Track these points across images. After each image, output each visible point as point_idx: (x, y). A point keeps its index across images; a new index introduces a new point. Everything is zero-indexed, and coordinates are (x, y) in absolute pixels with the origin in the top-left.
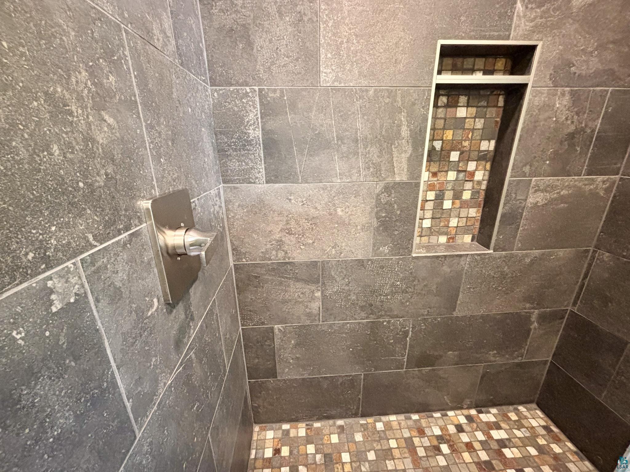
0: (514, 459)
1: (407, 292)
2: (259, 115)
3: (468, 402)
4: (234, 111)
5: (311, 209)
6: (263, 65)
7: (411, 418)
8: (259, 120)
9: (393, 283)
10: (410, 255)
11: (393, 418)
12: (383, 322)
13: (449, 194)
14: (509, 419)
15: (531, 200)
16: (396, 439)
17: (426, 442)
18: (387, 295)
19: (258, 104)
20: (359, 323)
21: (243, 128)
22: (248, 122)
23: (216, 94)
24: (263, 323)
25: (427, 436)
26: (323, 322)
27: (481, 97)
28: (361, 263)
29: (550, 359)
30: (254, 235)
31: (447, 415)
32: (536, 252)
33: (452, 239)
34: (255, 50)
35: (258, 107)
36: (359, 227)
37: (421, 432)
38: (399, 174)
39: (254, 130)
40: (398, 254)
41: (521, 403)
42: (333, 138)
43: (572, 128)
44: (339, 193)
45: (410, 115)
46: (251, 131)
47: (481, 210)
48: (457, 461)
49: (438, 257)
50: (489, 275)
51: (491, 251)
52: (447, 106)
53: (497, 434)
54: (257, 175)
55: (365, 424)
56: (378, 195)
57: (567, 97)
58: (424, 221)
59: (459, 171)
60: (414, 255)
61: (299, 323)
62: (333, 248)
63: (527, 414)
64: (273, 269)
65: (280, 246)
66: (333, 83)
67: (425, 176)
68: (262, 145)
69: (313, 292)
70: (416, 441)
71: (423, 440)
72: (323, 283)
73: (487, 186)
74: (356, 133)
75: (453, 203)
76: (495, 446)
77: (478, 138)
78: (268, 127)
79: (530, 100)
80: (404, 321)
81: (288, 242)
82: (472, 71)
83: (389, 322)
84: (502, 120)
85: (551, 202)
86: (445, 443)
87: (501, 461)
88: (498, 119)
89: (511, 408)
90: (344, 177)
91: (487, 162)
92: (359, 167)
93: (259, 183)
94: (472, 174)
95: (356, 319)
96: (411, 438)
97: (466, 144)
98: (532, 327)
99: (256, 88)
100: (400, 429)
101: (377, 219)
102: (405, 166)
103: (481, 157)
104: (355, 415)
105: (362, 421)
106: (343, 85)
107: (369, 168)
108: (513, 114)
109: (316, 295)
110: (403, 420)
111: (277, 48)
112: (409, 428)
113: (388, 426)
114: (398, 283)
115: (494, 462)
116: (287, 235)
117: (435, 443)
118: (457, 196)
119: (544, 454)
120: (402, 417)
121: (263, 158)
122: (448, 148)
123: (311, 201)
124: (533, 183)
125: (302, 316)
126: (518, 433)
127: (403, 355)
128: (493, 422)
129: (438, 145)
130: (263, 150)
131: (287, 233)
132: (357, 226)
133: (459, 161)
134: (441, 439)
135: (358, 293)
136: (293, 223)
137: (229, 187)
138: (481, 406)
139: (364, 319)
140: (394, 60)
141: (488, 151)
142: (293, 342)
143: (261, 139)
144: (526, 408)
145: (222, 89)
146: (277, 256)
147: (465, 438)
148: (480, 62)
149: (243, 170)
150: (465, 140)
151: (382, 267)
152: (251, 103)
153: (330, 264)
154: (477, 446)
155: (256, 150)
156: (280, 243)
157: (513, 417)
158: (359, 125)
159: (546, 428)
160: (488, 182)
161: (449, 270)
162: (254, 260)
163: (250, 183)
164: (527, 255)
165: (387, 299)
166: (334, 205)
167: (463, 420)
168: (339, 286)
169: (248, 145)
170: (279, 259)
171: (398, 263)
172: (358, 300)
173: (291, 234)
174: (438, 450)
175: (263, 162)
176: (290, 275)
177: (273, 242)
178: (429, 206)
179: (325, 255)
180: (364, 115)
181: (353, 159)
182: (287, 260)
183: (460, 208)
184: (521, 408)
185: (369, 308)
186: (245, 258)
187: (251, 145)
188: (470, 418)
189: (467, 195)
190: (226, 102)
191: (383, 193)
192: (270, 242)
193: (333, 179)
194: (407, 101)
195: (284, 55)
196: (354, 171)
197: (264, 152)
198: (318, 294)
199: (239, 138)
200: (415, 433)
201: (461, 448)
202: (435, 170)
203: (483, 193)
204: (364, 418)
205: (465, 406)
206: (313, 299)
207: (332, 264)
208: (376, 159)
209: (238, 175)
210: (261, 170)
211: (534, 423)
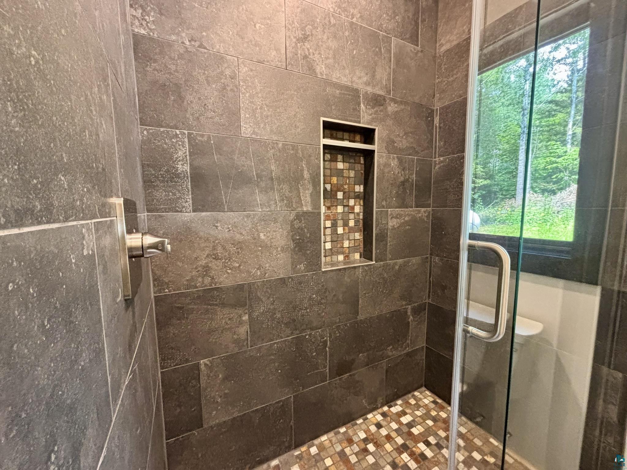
0: (420, 434)
1: (321, 304)
2: (188, 153)
3: (380, 400)
4: (163, 148)
5: (236, 234)
6: (192, 115)
7: (339, 432)
8: (188, 157)
9: (310, 297)
10: (320, 270)
11: (324, 438)
12: (306, 335)
13: (340, 223)
14: (410, 404)
15: (390, 224)
16: (331, 457)
17: (356, 448)
18: (306, 309)
19: (187, 144)
20: (286, 340)
21: (171, 162)
22: (177, 158)
23: (145, 132)
24: (187, 361)
25: (356, 443)
26: (251, 347)
27: (351, 157)
28: (283, 281)
29: (425, 345)
30: (179, 263)
31: (367, 419)
32: (400, 261)
33: (347, 257)
34: (185, 103)
35: (187, 146)
36: (279, 249)
37: (350, 441)
38: (306, 206)
39: (183, 165)
40: (312, 270)
41: (416, 389)
42: (254, 176)
43: (402, 179)
44: (261, 220)
45: (308, 163)
46: (180, 166)
47: (362, 233)
48: (382, 454)
49: (340, 270)
50: (376, 281)
51: (374, 262)
52: (331, 160)
53: (405, 420)
54: (184, 204)
55: (299, 454)
56: (292, 222)
57: (396, 160)
58: (326, 244)
59: (344, 206)
60: (323, 270)
61: (227, 352)
62: (258, 269)
63: (421, 396)
64: (199, 297)
65: (206, 272)
66: (251, 135)
67: (323, 209)
68: (189, 179)
69: (240, 316)
70: (348, 451)
71: (352, 447)
72: (251, 305)
73: (364, 216)
74: (271, 173)
75: (344, 229)
76: (405, 429)
77: (353, 183)
78: (196, 163)
79: (378, 160)
80: (322, 331)
81: (215, 267)
82: (342, 139)
83: (310, 335)
84: (365, 171)
85: (401, 225)
86: (370, 443)
87: (412, 440)
88: (363, 172)
89: (410, 395)
90: (265, 207)
91: (360, 200)
92: (276, 199)
93: (186, 212)
94: (353, 208)
95: (282, 338)
96: (343, 450)
97: (346, 187)
98: (410, 320)
99: (186, 132)
100: (332, 445)
101: (293, 241)
102: (309, 199)
103: (357, 197)
104: (289, 448)
105: (297, 453)
106: (258, 137)
107: (283, 200)
108: (370, 168)
109: (244, 318)
110: (333, 437)
111: (205, 105)
112: (340, 442)
113: (321, 447)
114: (314, 296)
115: (407, 443)
116: (213, 261)
117: (363, 446)
118: (346, 224)
119: (437, 421)
120: (331, 434)
121: (190, 189)
122: (335, 189)
123: (236, 227)
124: (389, 213)
125: (230, 344)
126: (418, 413)
127: (325, 367)
128: (401, 411)
129: (328, 187)
130: (191, 183)
131: (214, 258)
132: (277, 248)
133: (343, 199)
134: (366, 441)
135: (282, 310)
136: (220, 248)
137: (154, 215)
138: (390, 402)
139: (288, 336)
140: (294, 125)
141: (360, 192)
142: (220, 376)
143: (189, 173)
144: (419, 392)
145: (152, 129)
146: (203, 283)
147: (384, 432)
148: (346, 135)
149: (170, 200)
150: (345, 185)
151: (300, 283)
152: (180, 143)
153: (256, 286)
154: (394, 434)
155: (184, 182)
156: (207, 268)
157: (412, 401)
158: (273, 167)
159: (434, 402)
160: (364, 213)
161: (349, 280)
162: (178, 290)
163: (177, 211)
164: (396, 264)
165: (307, 312)
166: (257, 230)
167: (379, 418)
168: (264, 306)
169: (176, 177)
170: (206, 286)
171: (312, 278)
172: (283, 318)
173: (218, 259)
174: (365, 451)
175: (190, 193)
176: (216, 301)
177: (199, 269)
178: (328, 231)
179: (250, 276)
180: (276, 160)
181: (271, 193)
182: (213, 286)
183: (349, 232)
184: (416, 393)
185: (292, 324)
186: (168, 288)
187: (179, 178)
188: (384, 415)
189: (352, 223)
190: (155, 140)
191: (295, 220)
192: (196, 268)
193: (255, 209)
194: (305, 153)
195: (211, 110)
196: (272, 202)
197: (191, 184)
198: (246, 318)
199: (167, 171)
200: (345, 444)
201: (383, 441)
202: (329, 205)
203: (361, 222)
204: (298, 449)
205: (379, 406)
206: (241, 323)
207: (257, 285)
208: (287, 194)
209: (164, 205)
210: (188, 200)
211: (426, 401)
